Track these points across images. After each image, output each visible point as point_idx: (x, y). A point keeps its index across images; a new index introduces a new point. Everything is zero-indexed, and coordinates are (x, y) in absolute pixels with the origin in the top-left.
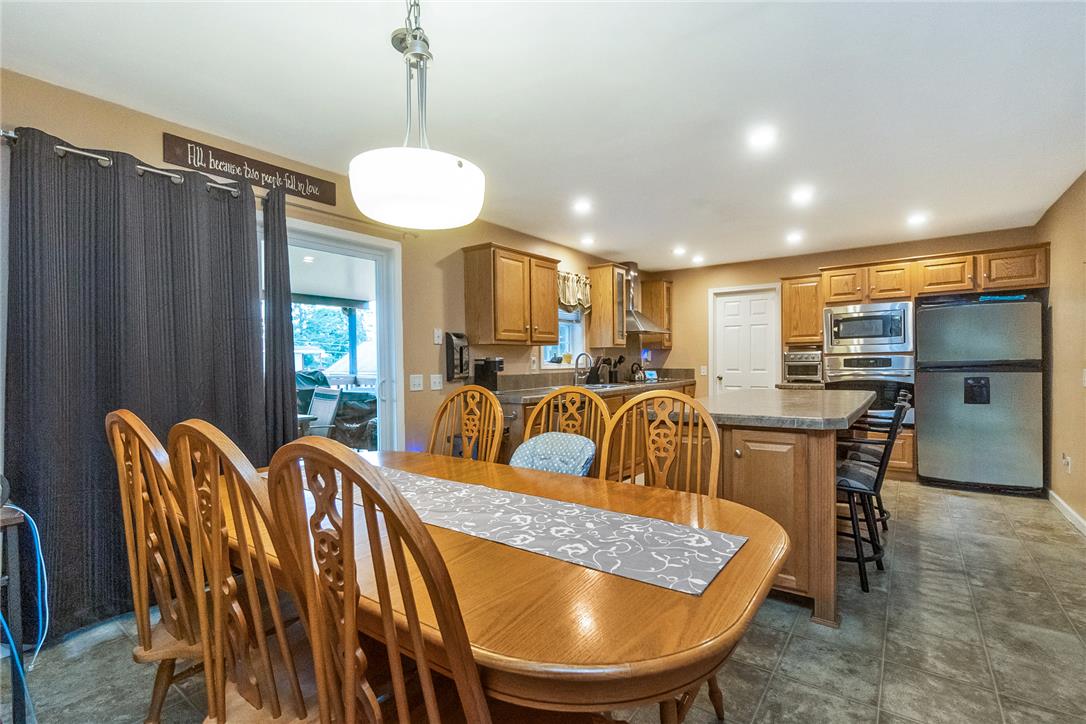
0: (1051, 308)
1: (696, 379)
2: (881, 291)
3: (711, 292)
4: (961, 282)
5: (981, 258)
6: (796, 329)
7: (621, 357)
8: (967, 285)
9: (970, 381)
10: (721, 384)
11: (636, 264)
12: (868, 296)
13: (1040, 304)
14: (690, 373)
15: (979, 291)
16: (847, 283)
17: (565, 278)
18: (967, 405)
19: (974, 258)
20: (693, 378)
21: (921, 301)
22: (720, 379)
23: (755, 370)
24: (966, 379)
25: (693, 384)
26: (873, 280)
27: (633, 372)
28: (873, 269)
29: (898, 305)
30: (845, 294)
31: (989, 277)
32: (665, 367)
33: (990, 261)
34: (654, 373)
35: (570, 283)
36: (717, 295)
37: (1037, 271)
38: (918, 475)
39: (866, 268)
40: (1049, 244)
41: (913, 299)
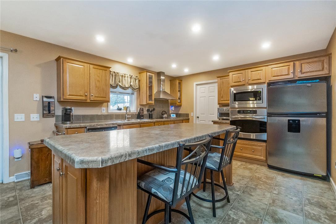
0: (332, 85)
1: (189, 118)
2: (253, 80)
3: (195, 84)
4: (288, 75)
5: (297, 63)
6: (222, 97)
7: (154, 109)
8: (291, 76)
9: (291, 121)
10: (198, 119)
11: (164, 73)
12: (248, 83)
13: (325, 84)
14: (187, 115)
15: (297, 78)
16: (239, 77)
17: (122, 76)
18: (289, 133)
19: (294, 63)
20: (189, 117)
21: (269, 84)
22: (198, 117)
23: (210, 114)
24: (289, 120)
25: (189, 119)
26: (250, 75)
27: (162, 114)
28: (250, 70)
29: (260, 86)
30: (238, 82)
31: (301, 71)
32: (180, 113)
33: (301, 64)
34: (175, 115)
35: (126, 78)
36: (196, 84)
37: (325, 68)
38: (268, 164)
39: (247, 70)
40: (331, 54)
41: (266, 83)
